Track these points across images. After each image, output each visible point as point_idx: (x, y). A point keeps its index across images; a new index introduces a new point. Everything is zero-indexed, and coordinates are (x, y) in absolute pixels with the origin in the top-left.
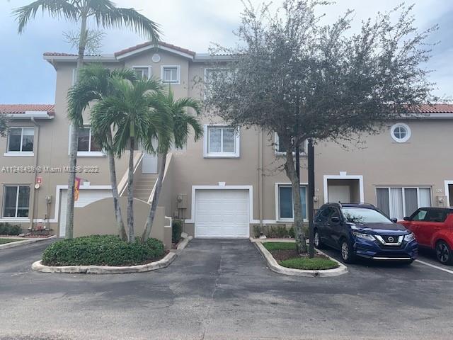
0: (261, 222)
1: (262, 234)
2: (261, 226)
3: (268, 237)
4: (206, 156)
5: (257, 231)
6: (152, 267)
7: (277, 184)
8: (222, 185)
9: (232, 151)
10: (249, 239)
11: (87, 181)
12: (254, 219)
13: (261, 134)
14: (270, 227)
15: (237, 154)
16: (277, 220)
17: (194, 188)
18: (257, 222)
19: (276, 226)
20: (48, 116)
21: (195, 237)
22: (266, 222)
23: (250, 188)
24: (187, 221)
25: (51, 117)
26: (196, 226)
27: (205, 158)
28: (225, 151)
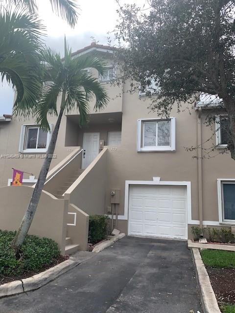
0: (201, 223)
1: (202, 237)
2: (201, 227)
3: (210, 241)
4: (139, 150)
5: (197, 233)
6: (7, 290)
7: (219, 180)
8: (156, 181)
9: (168, 144)
10: (186, 242)
11: (33, 175)
12: (193, 219)
13: (199, 125)
14: (211, 229)
15: (172, 148)
16: (221, 221)
17: (128, 182)
18: (196, 222)
19: (219, 229)
20: (4, 118)
21: (129, 234)
22: (206, 223)
23: (188, 184)
24: (120, 217)
25: (8, 120)
26: (130, 223)
27: (139, 152)
28: (159, 144)
